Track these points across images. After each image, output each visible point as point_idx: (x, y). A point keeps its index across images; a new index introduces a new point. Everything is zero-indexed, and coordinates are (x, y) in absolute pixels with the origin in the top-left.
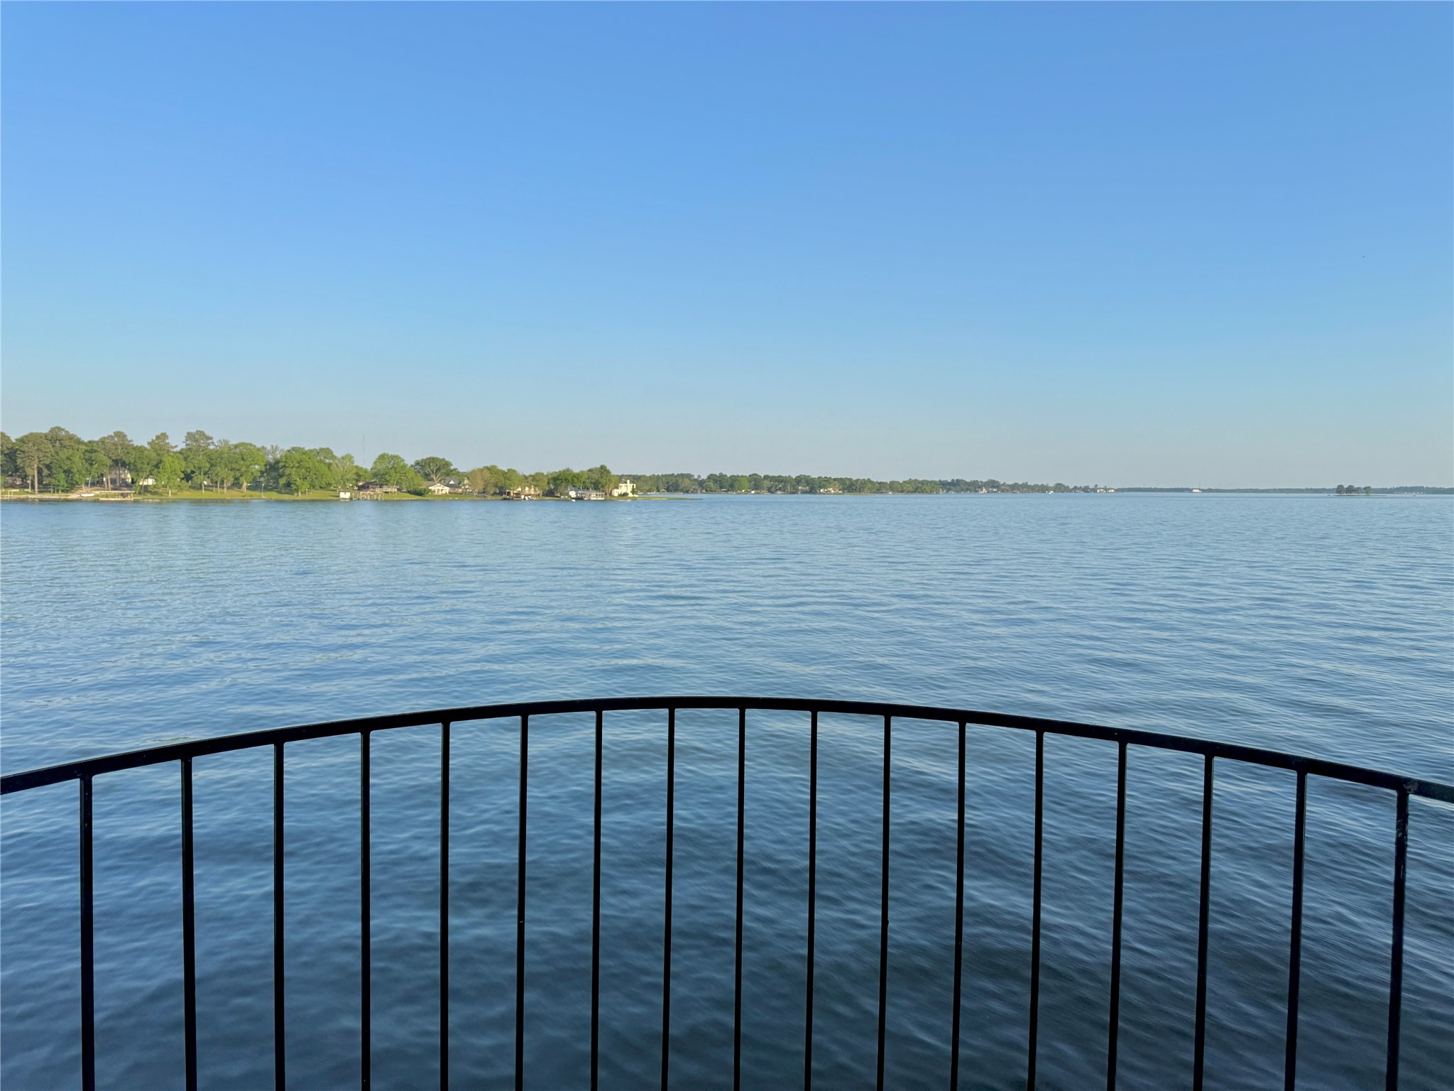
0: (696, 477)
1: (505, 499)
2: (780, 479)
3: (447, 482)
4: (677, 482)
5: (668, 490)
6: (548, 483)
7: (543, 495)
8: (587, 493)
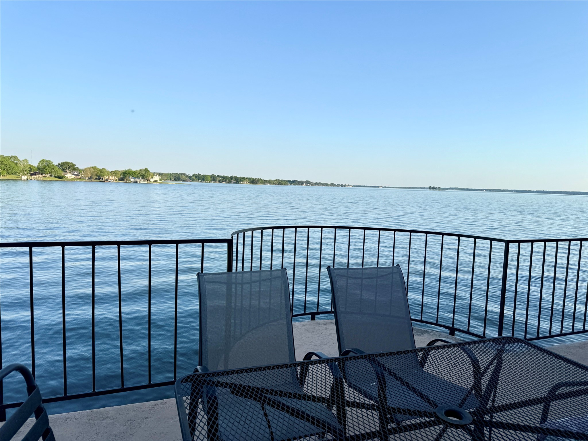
0: (187, 175)
1: (101, 181)
2: (224, 177)
3: (73, 173)
4: (179, 176)
5: (175, 180)
6: (121, 175)
7: (119, 180)
8: (139, 180)
